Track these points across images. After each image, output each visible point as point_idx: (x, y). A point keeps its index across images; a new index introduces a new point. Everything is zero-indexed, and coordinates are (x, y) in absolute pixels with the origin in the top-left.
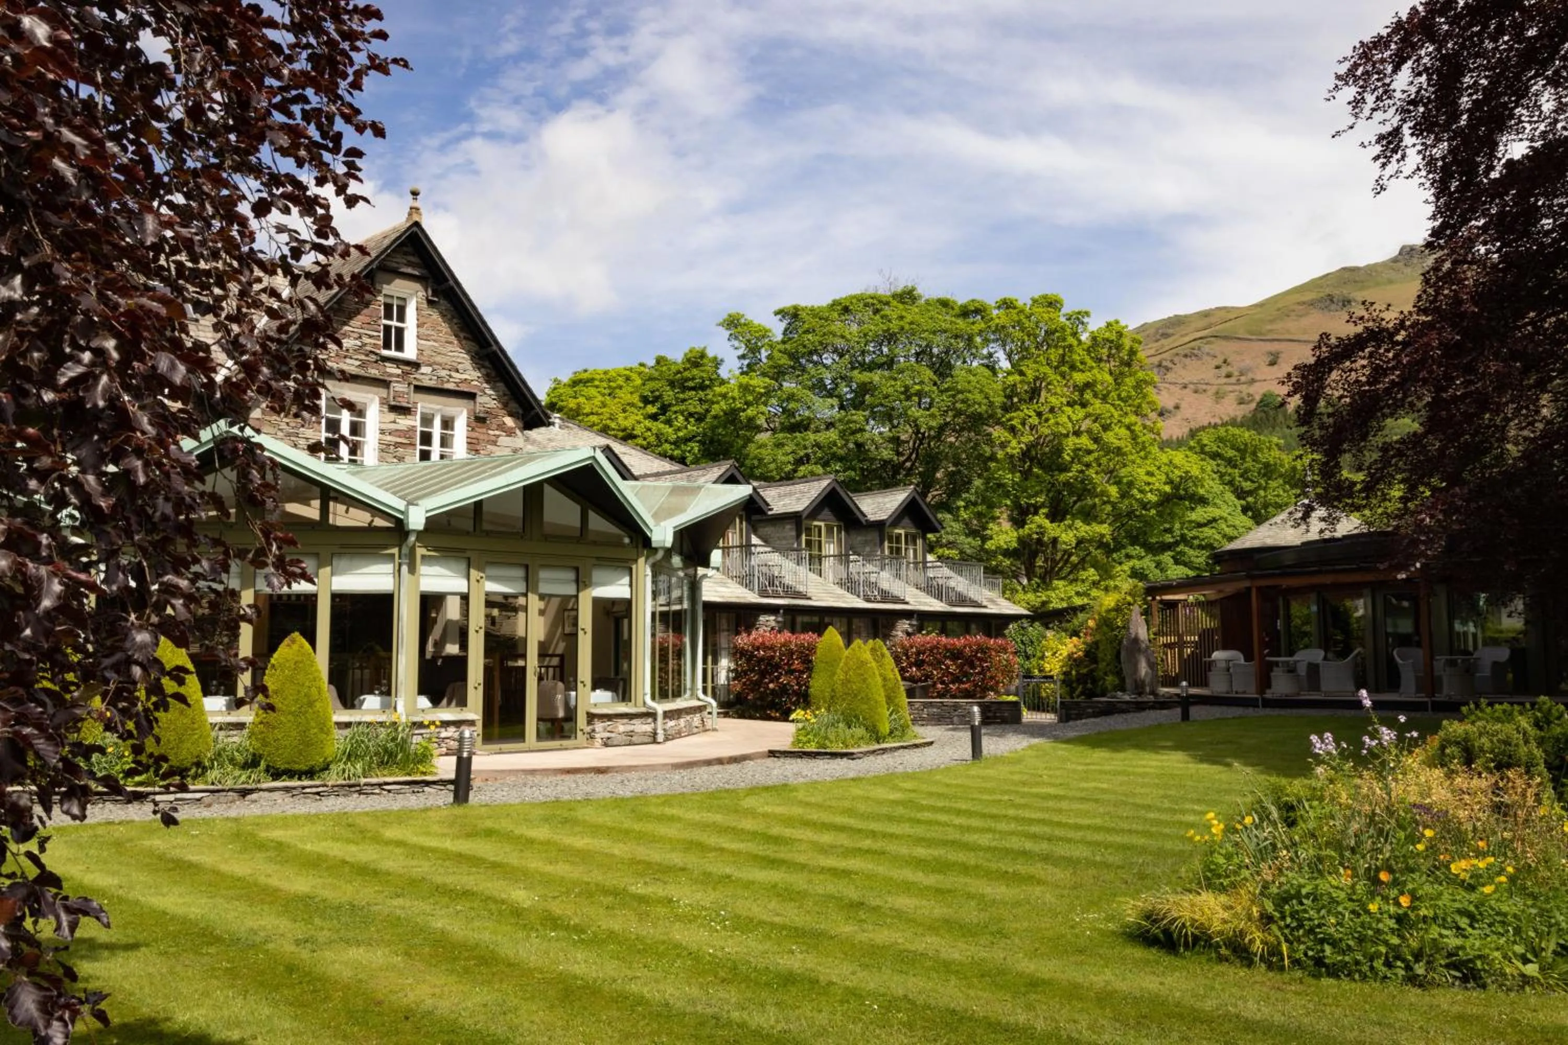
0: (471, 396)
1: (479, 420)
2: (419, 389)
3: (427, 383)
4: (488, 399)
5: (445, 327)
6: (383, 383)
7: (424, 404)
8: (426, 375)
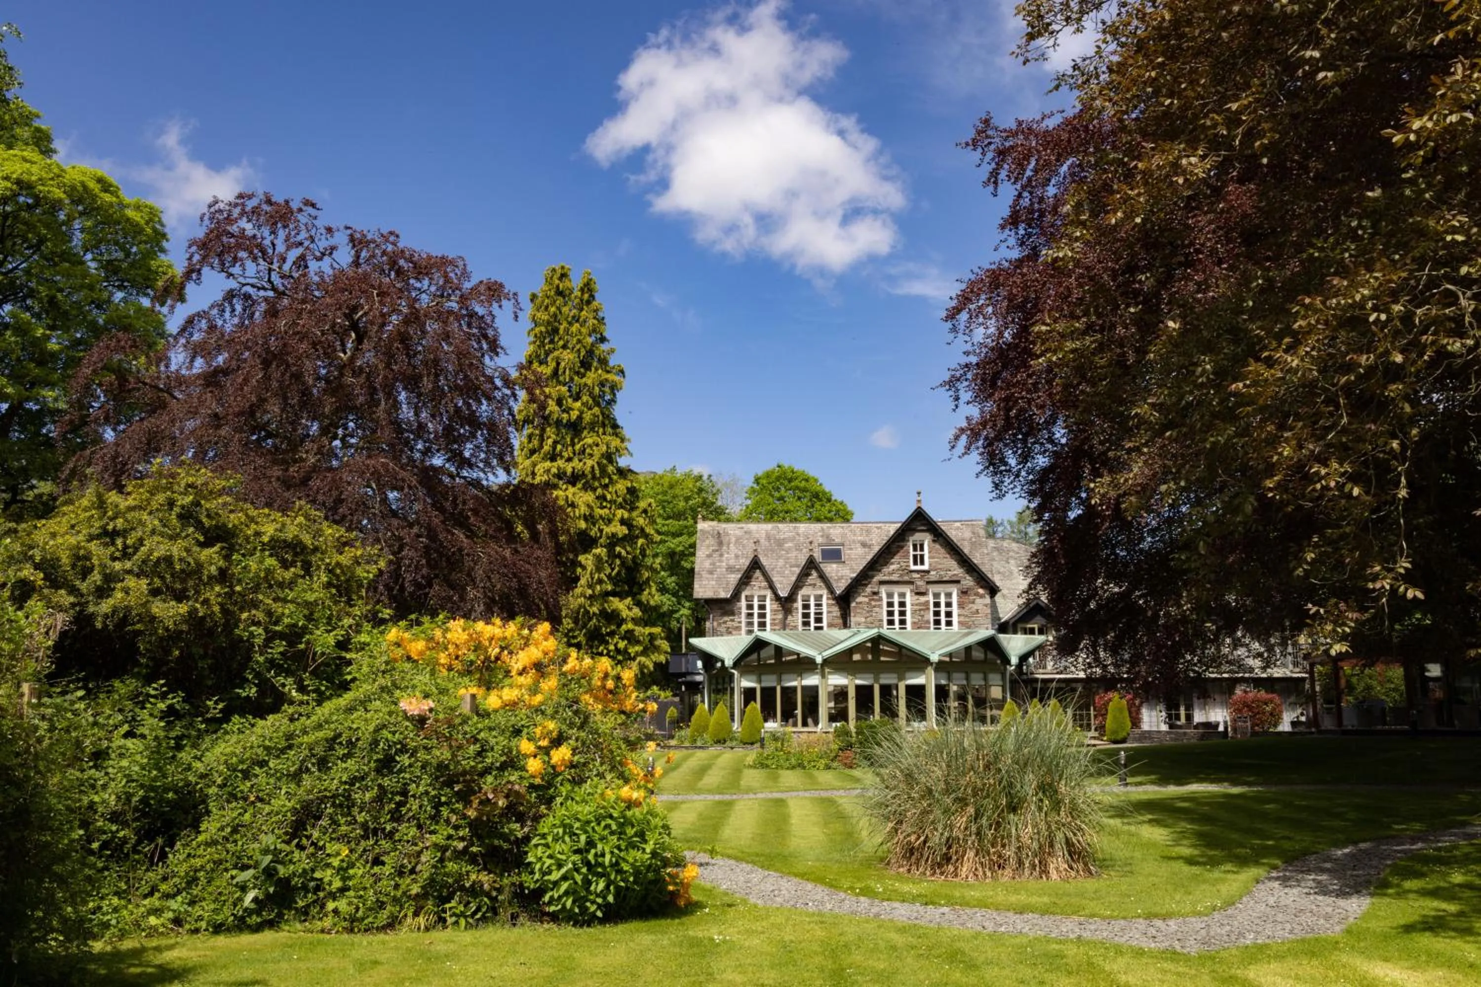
0: (958, 582)
1: (964, 593)
2: (928, 583)
3: (933, 579)
4: (968, 581)
5: (943, 551)
6: (910, 583)
7: (932, 589)
8: (933, 576)
